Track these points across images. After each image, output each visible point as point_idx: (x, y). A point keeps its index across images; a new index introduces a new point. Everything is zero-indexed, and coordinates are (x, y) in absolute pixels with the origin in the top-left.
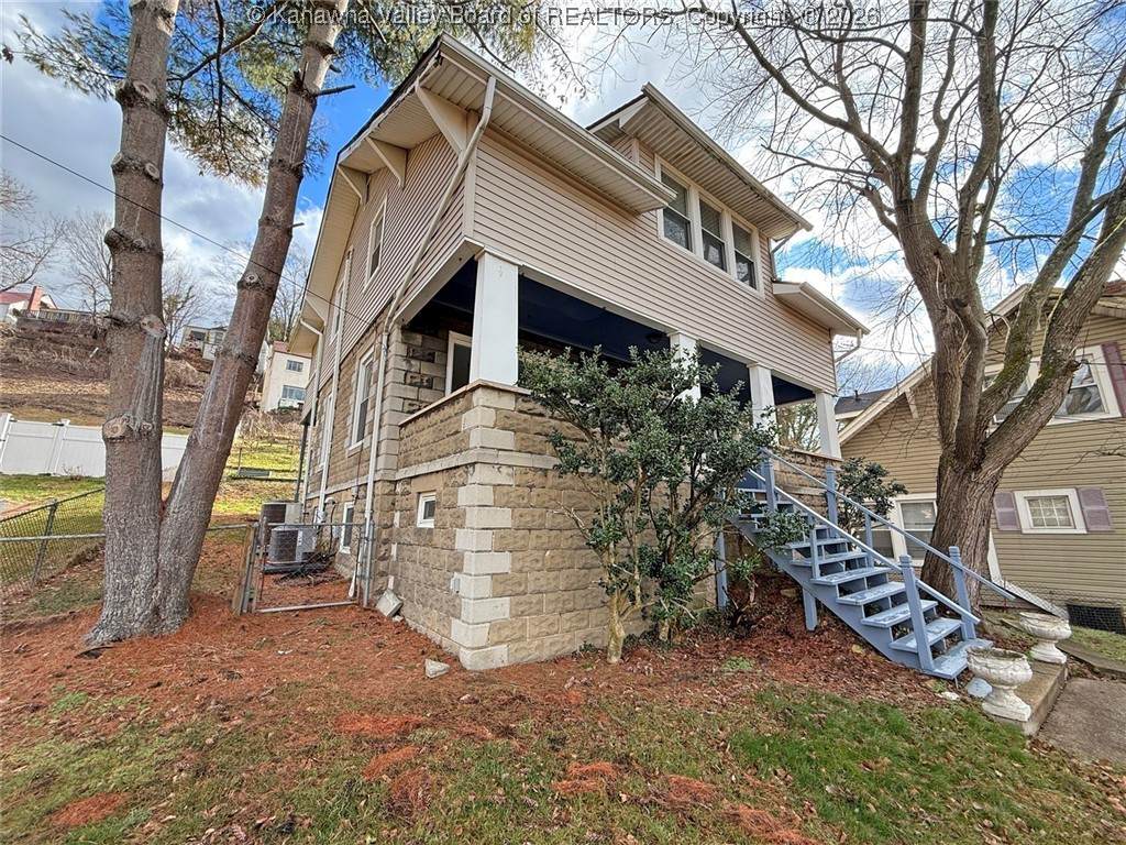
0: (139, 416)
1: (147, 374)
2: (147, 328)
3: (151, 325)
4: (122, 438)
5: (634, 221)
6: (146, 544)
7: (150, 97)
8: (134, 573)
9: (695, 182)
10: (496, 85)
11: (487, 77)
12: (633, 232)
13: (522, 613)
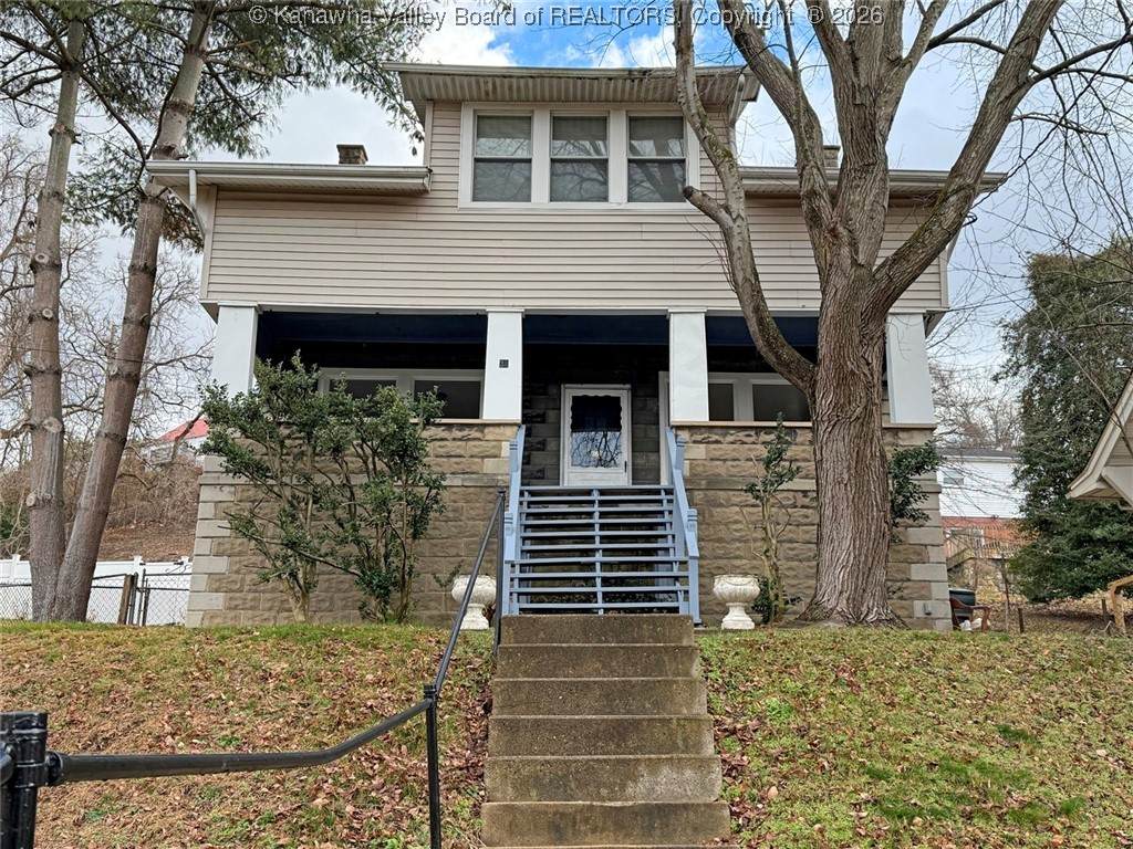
0: (43, 490)
1: (48, 459)
2: (47, 427)
3: (50, 424)
4: (34, 505)
5: (420, 202)
6: (50, 580)
7: (45, 260)
8: (43, 598)
9: (541, 101)
10: (197, 172)
11: (187, 171)
12: (414, 217)
13: (236, 607)
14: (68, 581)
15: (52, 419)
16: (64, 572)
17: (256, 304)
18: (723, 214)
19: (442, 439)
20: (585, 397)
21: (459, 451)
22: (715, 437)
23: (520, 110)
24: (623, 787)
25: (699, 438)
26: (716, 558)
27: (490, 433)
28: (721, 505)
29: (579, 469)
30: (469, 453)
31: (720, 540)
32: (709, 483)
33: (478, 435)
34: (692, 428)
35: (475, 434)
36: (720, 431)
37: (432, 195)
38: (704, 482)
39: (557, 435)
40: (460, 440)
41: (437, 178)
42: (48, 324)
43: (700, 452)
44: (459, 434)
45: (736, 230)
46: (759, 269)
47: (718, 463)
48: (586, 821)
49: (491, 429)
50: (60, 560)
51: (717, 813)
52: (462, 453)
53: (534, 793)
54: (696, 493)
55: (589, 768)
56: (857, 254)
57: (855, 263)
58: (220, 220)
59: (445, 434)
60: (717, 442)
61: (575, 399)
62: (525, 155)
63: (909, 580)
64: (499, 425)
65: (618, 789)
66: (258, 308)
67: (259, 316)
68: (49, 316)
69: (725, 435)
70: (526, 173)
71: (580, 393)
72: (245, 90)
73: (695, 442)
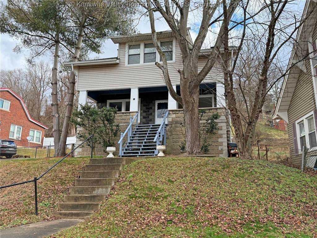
2: (56, 116)
5: (117, 66)
6: (57, 145)
7: (54, 83)
8: (56, 149)
9: (142, 41)
10: (73, 64)
11: (71, 64)
12: (116, 69)
13: (84, 151)
14: (61, 145)
15: (56, 114)
16: (60, 144)
17: (86, 90)
18: (162, 68)
19: (122, 116)
20: (160, 103)
21: (125, 118)
22: (177, 112)
23: (137, 43)
24: (92, 192)
25: (174, 113)
26: (177, 138)
27: (131, 114)
28: (178, 127)
29: (159, 119)
30: (127, 118)
31: (178, 135)
32: (175, 123)
33: (129, 115)
34: (172, 111)
35: (128, 114)
36: (178, 111)
37: (120, 64)
38: (174, 122)
39: (154, 112)
40: (125, 116)
41: (121, 60)
42: (55, 95)
43: (174, 116)
44: (125, 115)
45: (165, 71)
46: (171, 80)
47: (178, 118)
48: (81, 198)
49: (131, 113)
50: (59, 142)
51: (103, 197)
52: (126, 118)
53: (77, 193)
54: (173, 125)
55: (87, 188)
56: (184, 76)
57: (184, 78)
58: (79, 73)
59: (122, 115)
60: (178, 113)
61: (158, 104)
62: (139, 53)
63: (218, 142)
64: (133, 112)
65: (91, 192)
66: (87, 91)
67: (88, 92)
68: (55, 94)
69: (179, 112)
70: (139, 57)
71: (159, 102)
72: (97, 40)
73: (173, 114)
